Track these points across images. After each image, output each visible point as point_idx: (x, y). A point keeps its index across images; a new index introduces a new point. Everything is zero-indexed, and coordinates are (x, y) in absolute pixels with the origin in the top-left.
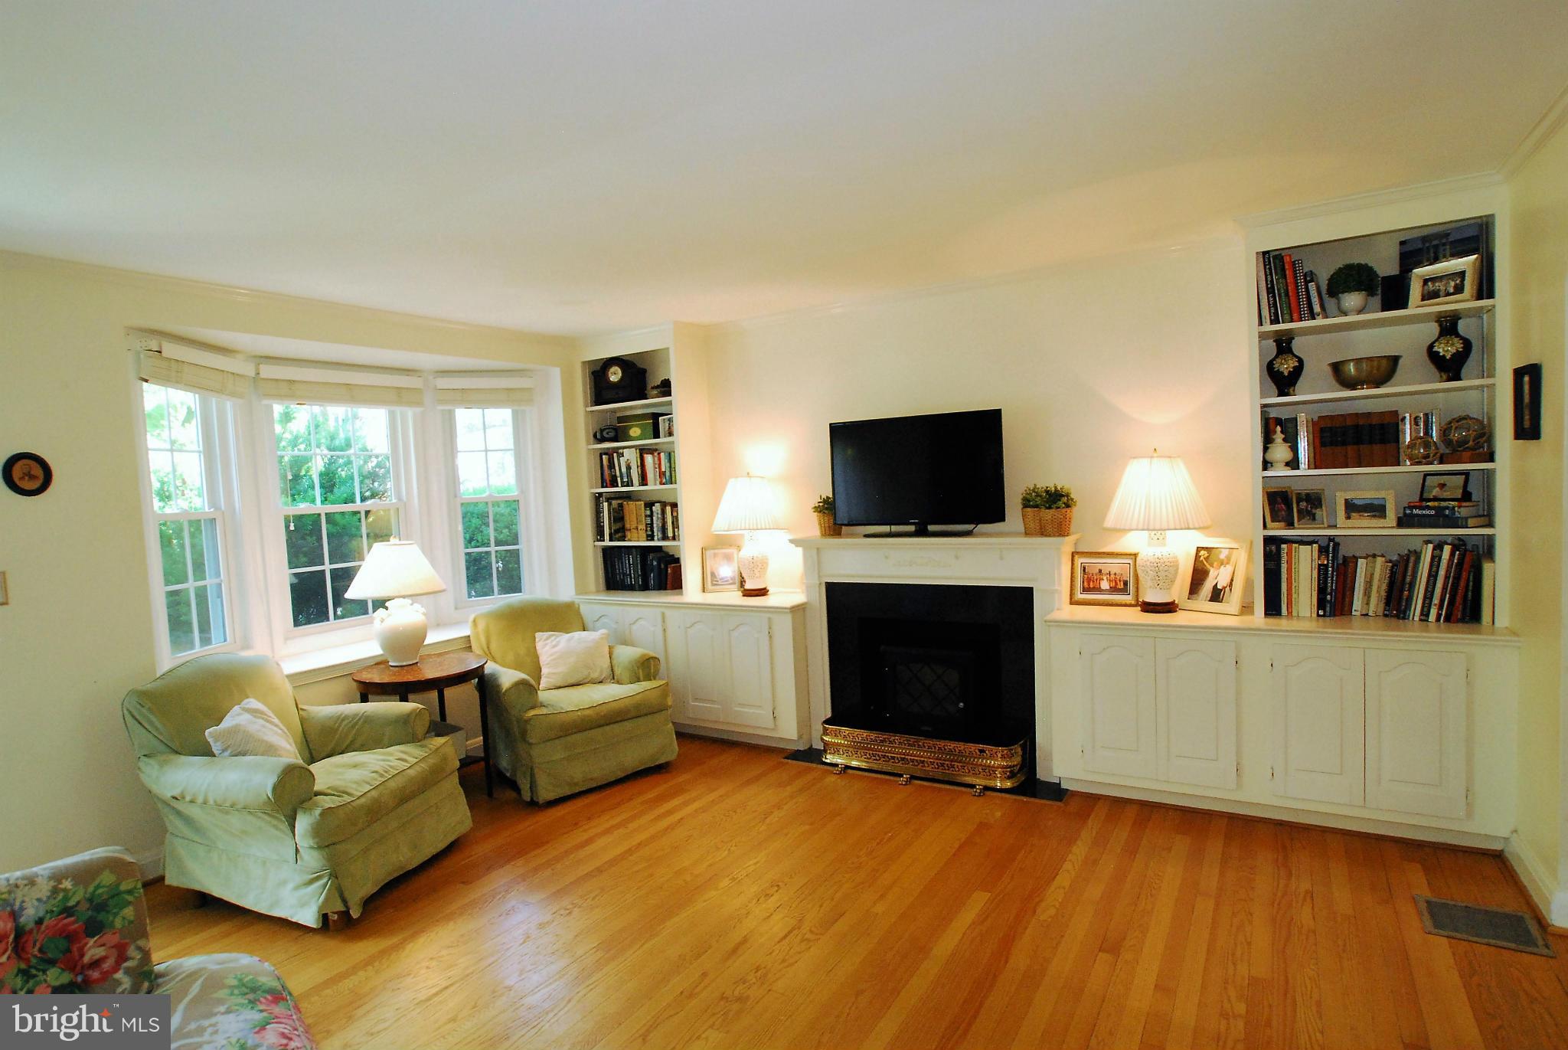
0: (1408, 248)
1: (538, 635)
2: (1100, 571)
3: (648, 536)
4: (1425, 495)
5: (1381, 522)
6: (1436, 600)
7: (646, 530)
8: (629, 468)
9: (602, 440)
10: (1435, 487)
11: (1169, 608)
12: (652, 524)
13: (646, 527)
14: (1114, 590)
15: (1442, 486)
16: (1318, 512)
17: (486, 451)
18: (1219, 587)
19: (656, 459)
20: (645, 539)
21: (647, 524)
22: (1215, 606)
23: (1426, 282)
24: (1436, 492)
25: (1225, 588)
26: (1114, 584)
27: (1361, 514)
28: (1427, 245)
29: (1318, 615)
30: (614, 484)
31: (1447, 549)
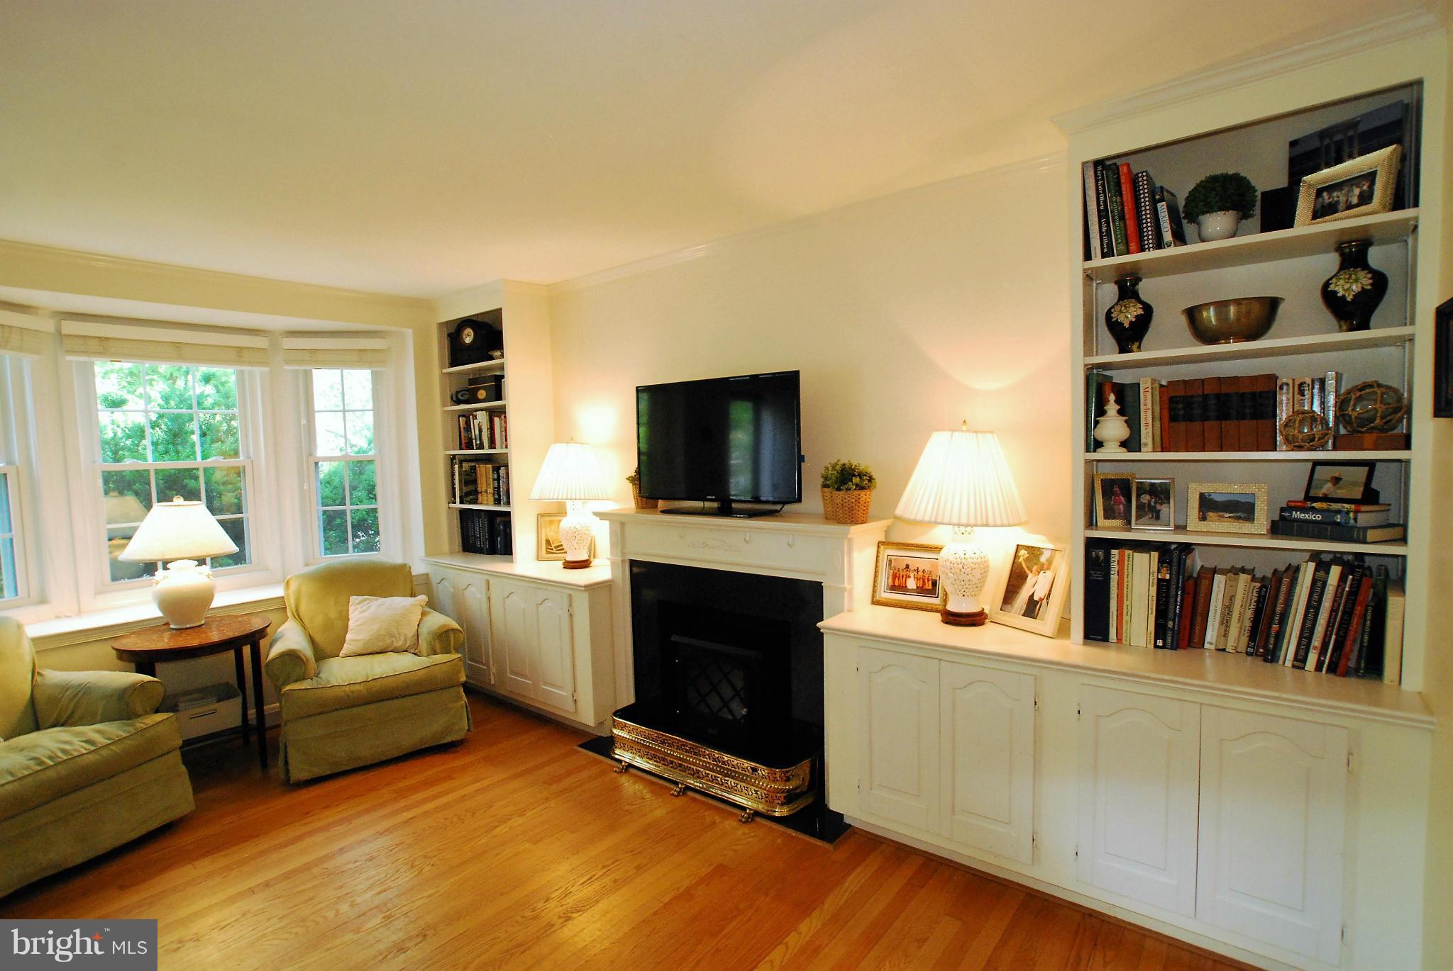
0: (1299, 150)
1: (353, 599)
2: (907, 566)
3: (495, 500)
4: (1312, 493)
5: (1246, 527)
6: (1317, 642)
7: (494, 494)
8: (480, 431)
9: (458, 402)
10: (1326, 481)
11: (974, 620)
12: (499, 488)
13: (494, 491)
14: (921, 591)
15: (1336, 480)
16: (1164, 509)
17: (344, 411)
18: (1036, 598)
19: (503, 422)
20: (493, 503)
21: (494, 488)
22: (1028, 623)
23: (1319, 192)
24: (1327, 488)
25: (1041, 600)
26: (920, 584)
27: (1220, 513)
28: (1327, 141)
29: (1156, 646)
30: (470, 446)
31: (1335, 571)
